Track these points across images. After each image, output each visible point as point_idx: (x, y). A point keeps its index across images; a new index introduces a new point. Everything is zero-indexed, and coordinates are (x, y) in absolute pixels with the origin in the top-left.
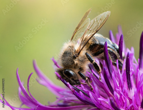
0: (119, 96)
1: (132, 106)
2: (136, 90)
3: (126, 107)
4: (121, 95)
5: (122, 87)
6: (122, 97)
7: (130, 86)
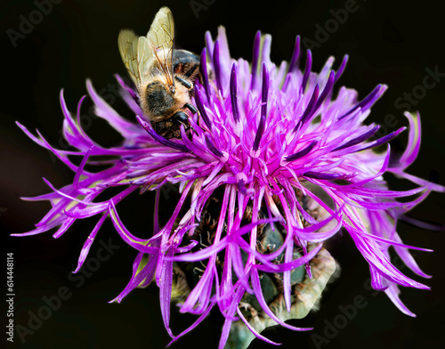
0: (219, 132)
1: (240, 148)
2: (246, 121)
3: (230, 150)
4: (222, 130)
5: (224, 117)
6: (225, 133)
7: (236, 117)
